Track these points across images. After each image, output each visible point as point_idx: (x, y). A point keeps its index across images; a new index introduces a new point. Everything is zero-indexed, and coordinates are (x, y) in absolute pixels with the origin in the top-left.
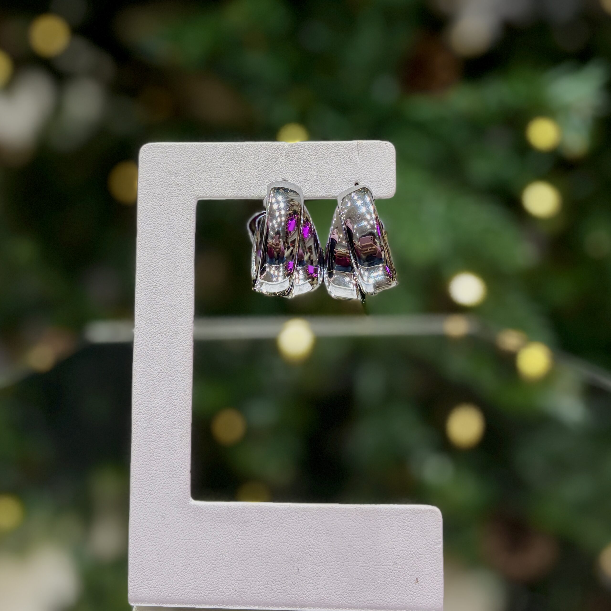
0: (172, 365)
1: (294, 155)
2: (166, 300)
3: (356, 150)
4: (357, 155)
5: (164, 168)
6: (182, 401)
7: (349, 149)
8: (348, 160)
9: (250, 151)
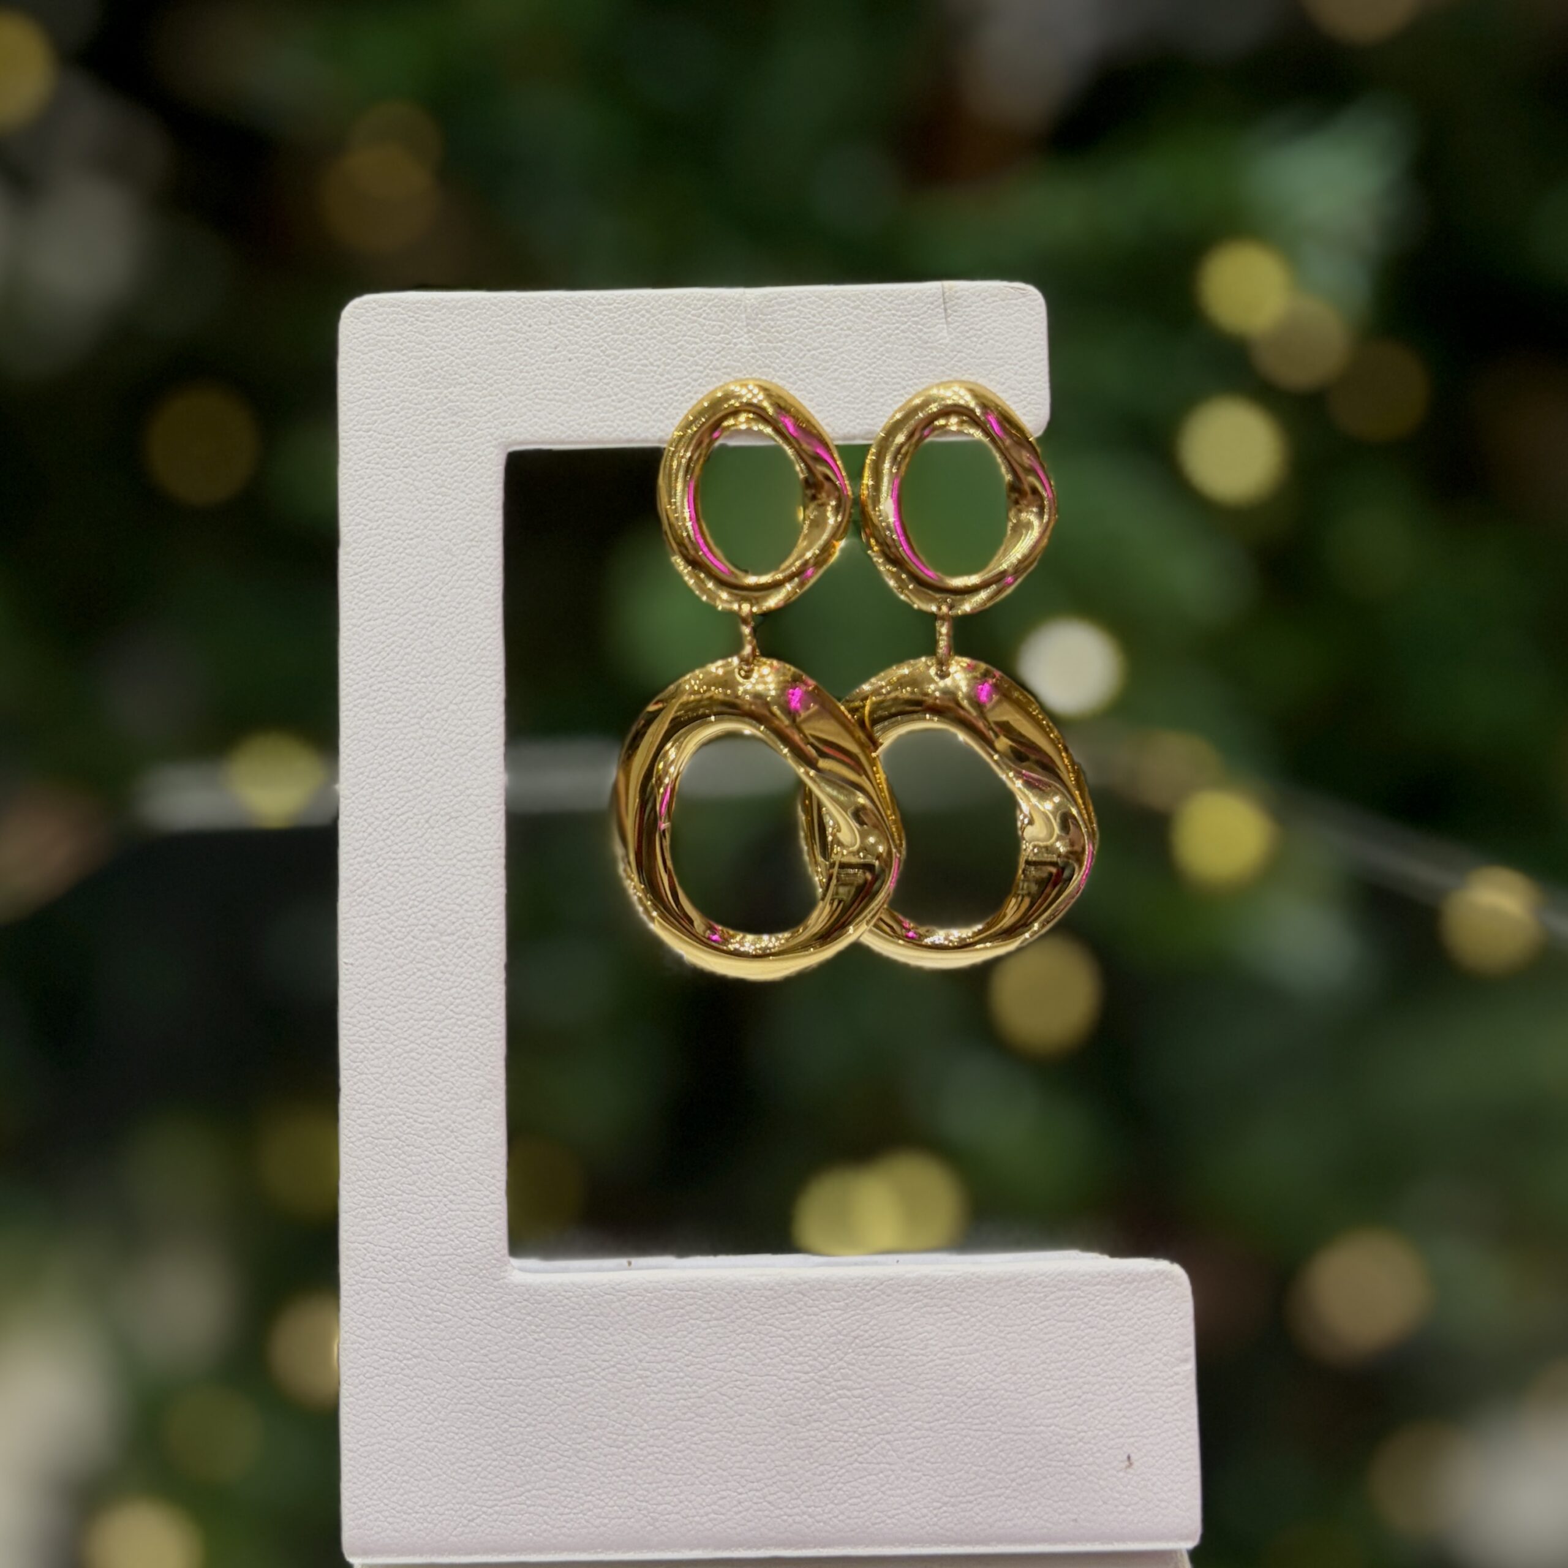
0: (448, 904)
1: (772, 324)
2: (426, 727)
3: (938, 306)
4: (944, 320)
5: (411, 363)
6: (478, 1002)
7: (922, 305)
8: (919, 334)
9: (648, 315)
